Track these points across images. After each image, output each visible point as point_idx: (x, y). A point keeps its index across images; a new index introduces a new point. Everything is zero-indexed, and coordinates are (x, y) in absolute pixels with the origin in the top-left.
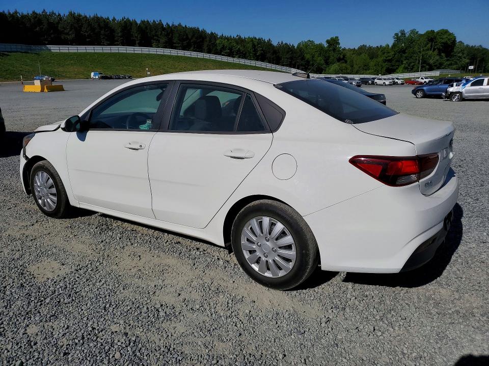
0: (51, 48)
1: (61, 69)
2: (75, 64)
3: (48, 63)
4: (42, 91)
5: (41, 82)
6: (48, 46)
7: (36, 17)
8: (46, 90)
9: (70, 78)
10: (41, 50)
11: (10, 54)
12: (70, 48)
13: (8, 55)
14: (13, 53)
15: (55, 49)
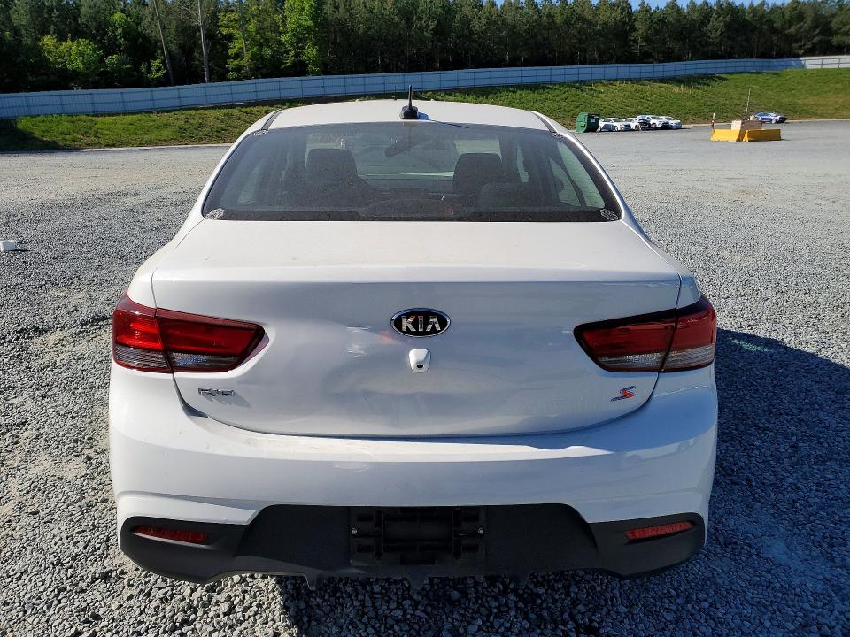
0: (807, 63)
1: (811, 100)
2: (842, 89)
3: (791, 90)
4: (740, 139)
5: (742, 123)
6: (801, 58)
7: (795, 9)
8: (746, 138)
9: (822, 116)
10: (787, 66)
11: (729, 77)
12: (842, 61)
13: (725, 79)
14: (735, 76)
15: (813, 63)
